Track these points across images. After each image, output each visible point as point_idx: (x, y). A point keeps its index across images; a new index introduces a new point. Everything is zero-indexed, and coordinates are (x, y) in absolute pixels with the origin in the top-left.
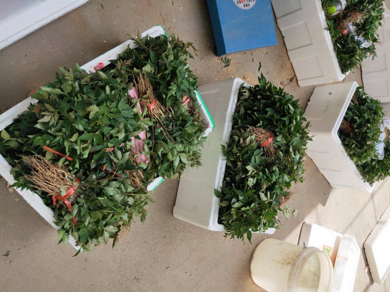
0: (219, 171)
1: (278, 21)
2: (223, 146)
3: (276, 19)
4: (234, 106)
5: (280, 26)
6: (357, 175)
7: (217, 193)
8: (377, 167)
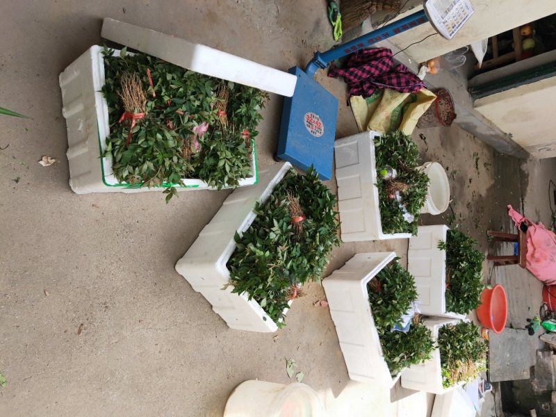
0: (245, 221)
1: (337, 170)
2: (258, 203)
3: (335, 168)
4: (279, 180)
5: (337, 175)
6: (379, 352)
7: (237, 238)
8: (400, 342)
